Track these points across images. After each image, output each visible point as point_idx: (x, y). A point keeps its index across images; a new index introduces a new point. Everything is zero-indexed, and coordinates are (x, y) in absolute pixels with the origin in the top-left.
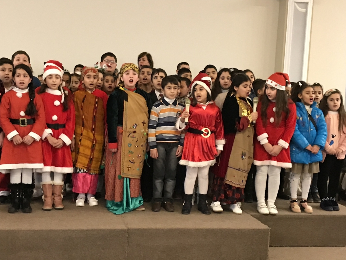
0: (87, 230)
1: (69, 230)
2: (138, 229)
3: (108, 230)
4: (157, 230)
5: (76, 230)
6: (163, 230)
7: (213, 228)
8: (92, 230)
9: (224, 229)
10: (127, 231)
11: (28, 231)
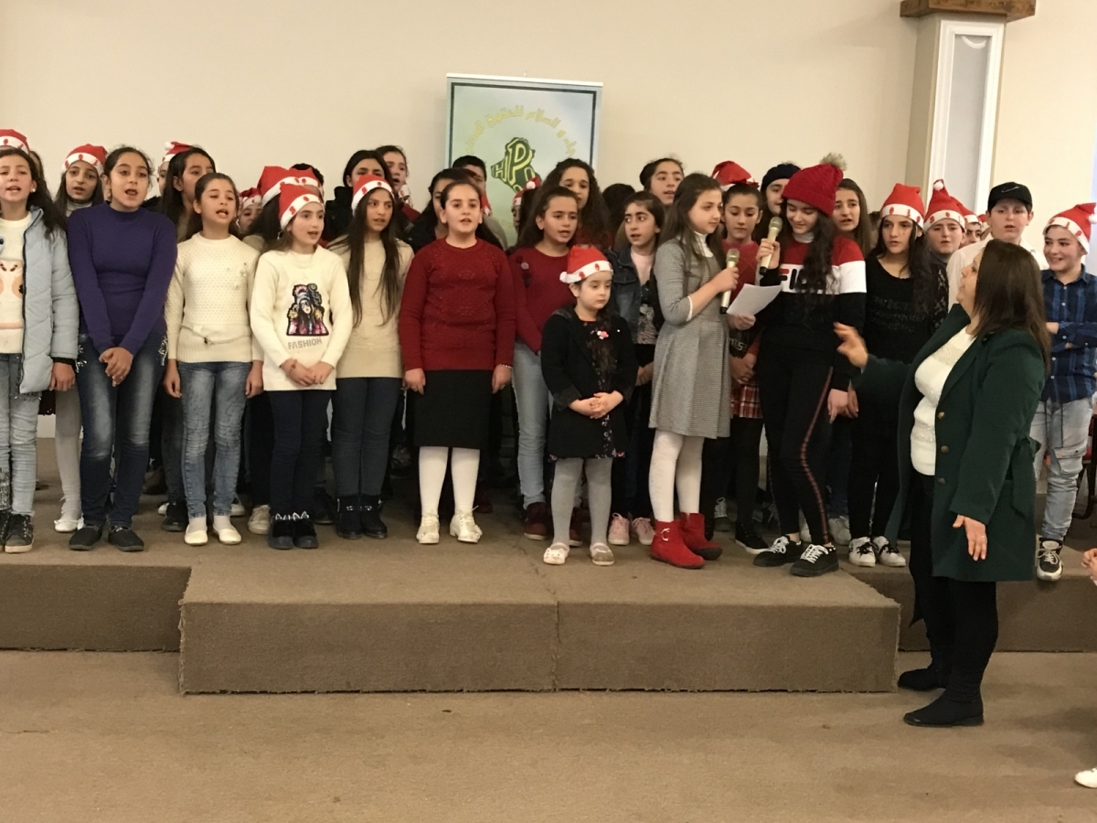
0: (462, 606)
1: (421, 605)
2: (582, 605)
3: (511, 605)
4: (626, 607)
5: (437, 605)
6: (641, 607)
7: (762, 604)
8: (474, 605)
9: (789, 607)
10: (556, 609)
11: (324, 605)
